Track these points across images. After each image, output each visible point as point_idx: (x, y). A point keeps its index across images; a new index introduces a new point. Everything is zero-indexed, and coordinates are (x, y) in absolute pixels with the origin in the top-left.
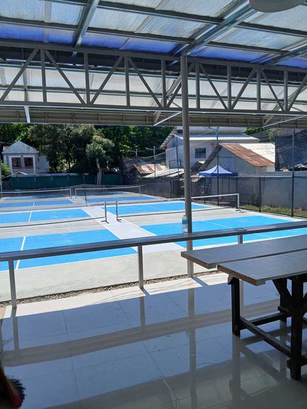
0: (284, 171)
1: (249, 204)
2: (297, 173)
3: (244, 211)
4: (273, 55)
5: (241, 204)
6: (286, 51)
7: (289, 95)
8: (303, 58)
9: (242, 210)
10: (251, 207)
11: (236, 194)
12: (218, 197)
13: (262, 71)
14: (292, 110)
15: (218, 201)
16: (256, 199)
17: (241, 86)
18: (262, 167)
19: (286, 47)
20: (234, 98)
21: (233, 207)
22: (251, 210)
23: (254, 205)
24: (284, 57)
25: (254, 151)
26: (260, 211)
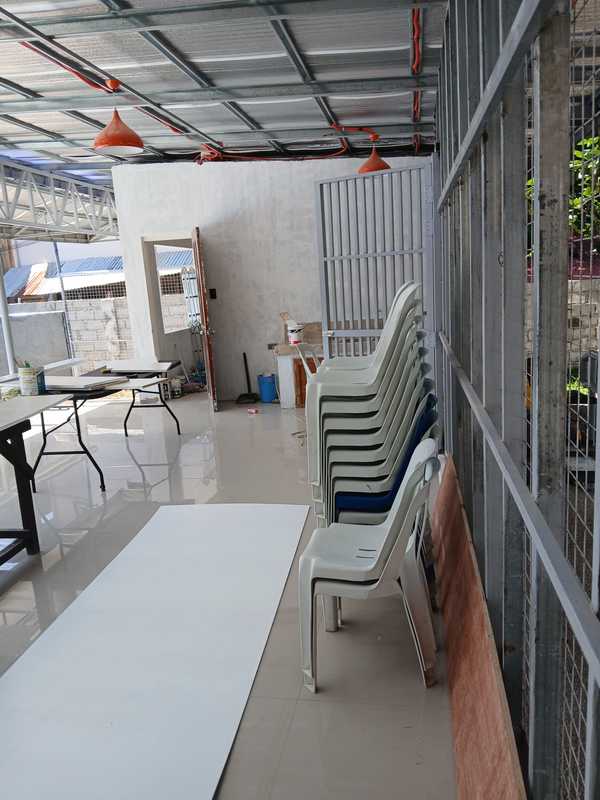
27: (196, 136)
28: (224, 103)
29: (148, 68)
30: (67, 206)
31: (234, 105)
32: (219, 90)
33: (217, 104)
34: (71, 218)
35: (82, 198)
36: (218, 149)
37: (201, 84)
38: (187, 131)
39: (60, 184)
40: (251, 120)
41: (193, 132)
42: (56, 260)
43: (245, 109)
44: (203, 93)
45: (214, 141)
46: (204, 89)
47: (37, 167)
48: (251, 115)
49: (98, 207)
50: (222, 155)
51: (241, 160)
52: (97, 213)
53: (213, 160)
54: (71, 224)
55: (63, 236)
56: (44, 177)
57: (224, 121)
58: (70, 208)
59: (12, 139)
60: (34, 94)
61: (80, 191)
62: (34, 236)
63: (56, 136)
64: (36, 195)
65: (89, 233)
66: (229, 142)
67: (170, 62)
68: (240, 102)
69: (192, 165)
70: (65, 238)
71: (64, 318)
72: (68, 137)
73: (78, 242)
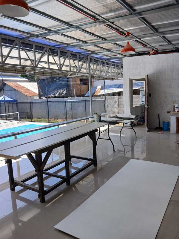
0: (43, 98)
1: (25, 118)
2: (49, 100)
3: (23, 122)
4: (25, 35)
5: (21, 118)
6: (32, 34)
7: (36, 58)
8: (42, 39)
9: (21, 122)
10: (27, 119)
11: (17, 113)
12: (6, 115)
13: (20, 43)
14: (39, 66)
15: (7, 117)
16: (29, 115)
17: (8, 50)
18: (31, 96)
19: (32, 32)
20: (5, 56)
21: (16, 120)
22: (27, 121)
23: (29, 118)
24: (32, 37)
25: (25, 87)
26: (32, 122)
27: (150, 47)
28: (160, 37)
29: (138, 28)
30: (109, 70)
31: (164, 37)
32: (160, 32)
33: (158, 37)
34: (109, 73)
35: (113, 67)
36: (156, 51)
37: (154, 31)
38: (147, 46)
39: (107, 64)
40: (169, 41)
41: (149, 46)
42: (104, 85)
43: (167, 38)
44: (154, 34)
45: (155, 48)
46: (155, 33)
47: (102, 59)
48: (168, 39)
49: (117, 70)
50: (157, 52)
51: (163, 54)
52: (117, 72)
53: (154, 54)
54: (109, 75)
55: (107, 78)
56: (104, 62)
57: (159, 42)
58: (110, 71)
59: (97, 52)
60: (105, 39)
61: (113, 66)
62: (99, 79)
63: (109, 50)
64: (101, 67)
65: (114, 77)
66: (160, 48)
67: (145, 26)
68: (166, 36)
69: (147, 56)
70: (107, 79)
71: (104, 101)
72: (112, 50)
73: (110, 80)
